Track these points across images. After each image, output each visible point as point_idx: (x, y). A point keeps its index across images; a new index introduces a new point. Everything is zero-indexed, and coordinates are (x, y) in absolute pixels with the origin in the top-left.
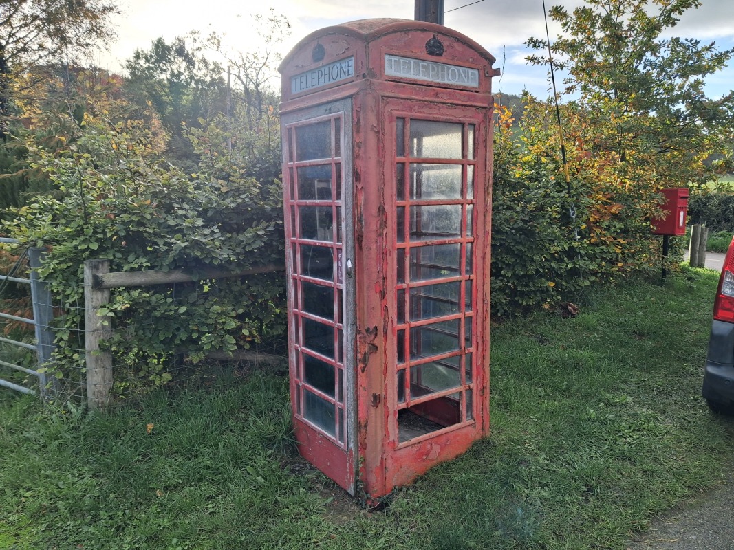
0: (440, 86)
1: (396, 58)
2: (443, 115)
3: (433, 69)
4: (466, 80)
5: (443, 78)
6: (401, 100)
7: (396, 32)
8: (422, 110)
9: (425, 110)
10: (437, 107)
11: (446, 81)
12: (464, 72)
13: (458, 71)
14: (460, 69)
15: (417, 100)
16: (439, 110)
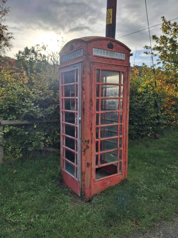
0: (112, 59)
1: (97, 49)
2: (113, 69)
3: (110, 53)
4: (121, 57)
5: (113, 56)
6: (99, 63)
7: (97, 40)
8: (106, 67)
9: (107, 67)
11: (114, 57)
12: (120, 54)
13: (118, 54)
14: (119, 53)
15: (104, 63)
16: (112, 67)
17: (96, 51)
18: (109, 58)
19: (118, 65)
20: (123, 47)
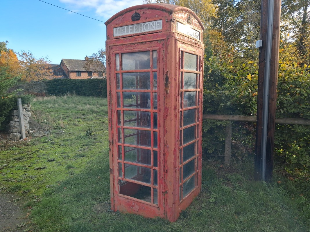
1: (118, 28)
2: (138, 49)
4: (154, 28)
5: (141, 30)
6: (118, 46)
8: (127, 48)
10: (135, 46)
12: (153, 24)
13: (149, 24)
15: (125, 44)
17: (117, 30)
18: (135, 35)
19: (146, 42)
20: (157, 10)
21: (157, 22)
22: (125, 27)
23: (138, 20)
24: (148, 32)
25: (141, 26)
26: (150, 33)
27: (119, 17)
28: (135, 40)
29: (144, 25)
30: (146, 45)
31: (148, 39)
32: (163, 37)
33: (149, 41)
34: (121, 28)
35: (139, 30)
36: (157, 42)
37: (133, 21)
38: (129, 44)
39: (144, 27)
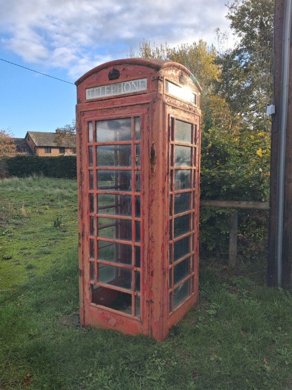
1: (92, 89)
2: (116, 115)
3: (114, 88)
4: (137, 88)
5: (120, 91)
6: (91, 112)
9: (105, 114)
10: (112, 111)
11: (122, 93)
12: (135, 83)
13: (131, 83)
17: (90, 92)
18: (112, 97)
19: (126, 106)
20: (141, 66)
21: (140, 80)
22: (101, 88)
23: (117, 78)
24: (128, 94)
25: (120, 87)
26: (132, 94)
27: (93, 75)
28: (112, 104)
29: (124, 85)
30: (126, 110)
31: (129, 103)
32: (148, 100)
33: (130, 106)
34: (95, 89)
35: (118, 90)
36: (139, 106)
37: (110, 79)
38: (105, 109)
39: (123, 88)
